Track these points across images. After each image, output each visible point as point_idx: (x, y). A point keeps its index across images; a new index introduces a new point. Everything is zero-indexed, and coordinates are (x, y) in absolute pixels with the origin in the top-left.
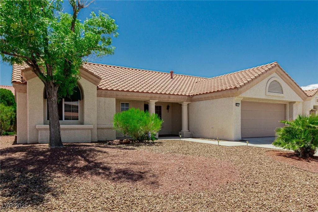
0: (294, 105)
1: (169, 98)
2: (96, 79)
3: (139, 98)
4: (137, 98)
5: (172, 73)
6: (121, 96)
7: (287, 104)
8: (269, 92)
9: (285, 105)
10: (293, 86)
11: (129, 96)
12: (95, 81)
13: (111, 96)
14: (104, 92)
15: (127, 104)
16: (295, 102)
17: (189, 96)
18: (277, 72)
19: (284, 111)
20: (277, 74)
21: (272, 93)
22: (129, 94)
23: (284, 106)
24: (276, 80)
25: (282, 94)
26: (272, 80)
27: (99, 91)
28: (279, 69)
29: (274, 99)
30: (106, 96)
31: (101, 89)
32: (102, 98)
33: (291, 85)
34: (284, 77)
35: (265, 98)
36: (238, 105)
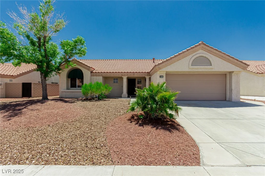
0: (233, 74)
1: (134, 74)
2: (88, 68)
3: (115, 75)
4: (114, 76)
5: (154, 59)
6: (104, 75)
7: (227, 74)
8: (192, 66)
9: (226, 74)
10: (225, 58)
11: (108, 75)
12: (88, 69)
13: (99, 76)
14: (95, 74)
15: (117, 79)
16: (233, 72)
17: (148, 72)
18: (203, 49)
19: (225, 80)
20: (204, 50)
21: (196, 66)
22: (108, 74)
23: (225, 76)
24: (202, 56)
25: (211, 66)
26: (197, 56)
27: (92, 74)
28: (204, 46)
29: (200, 70)
30: (96, 76)
31: (93, 72)
32: (95, 77)
33: (223, 58)
34: (212, 52)
35: (189, 70)
36: (162, 77)
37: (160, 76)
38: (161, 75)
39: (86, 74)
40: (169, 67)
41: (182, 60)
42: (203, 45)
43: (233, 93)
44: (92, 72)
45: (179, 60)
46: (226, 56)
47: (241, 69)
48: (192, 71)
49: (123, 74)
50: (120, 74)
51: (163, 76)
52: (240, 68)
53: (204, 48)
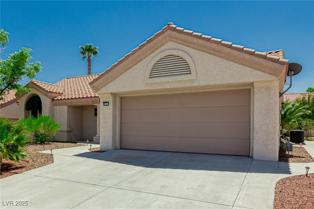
2: (46, 93)
6: (69, 103)
8: (151, 79)
11: (74, 103)
12: (46, 94)
13: (63, 105)
14: (57, 101)
18: (172, 39)
20: (176, 42)
21: (158, 78)
22: (73, 101)
24: (171, 54)
25: (189, 75)
26: (162, 55)
27: (54, 101)
28: (174, 34)
29: (168, 86)
30: (59, 105)
31: (55, 100)
32: (58, 107)
33: (216, 53)
34: (191, 43)
35: (146, 88)
36: (107, 104)
37: (103, 103)
38: (106, 101)
39: (46, 102)
40: (111, 84)
41: (134, 68)
42: (169, 32)
43: (257, 138)
44: (53, 100)
45: (128, 69)
46: (222, 47)
47: (269, 76)
48: (153, 88)
49: (94, 99)
50: (89, 100)
51: (108, 102)
52: (263, 72)
53: (174, 38)
